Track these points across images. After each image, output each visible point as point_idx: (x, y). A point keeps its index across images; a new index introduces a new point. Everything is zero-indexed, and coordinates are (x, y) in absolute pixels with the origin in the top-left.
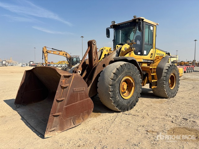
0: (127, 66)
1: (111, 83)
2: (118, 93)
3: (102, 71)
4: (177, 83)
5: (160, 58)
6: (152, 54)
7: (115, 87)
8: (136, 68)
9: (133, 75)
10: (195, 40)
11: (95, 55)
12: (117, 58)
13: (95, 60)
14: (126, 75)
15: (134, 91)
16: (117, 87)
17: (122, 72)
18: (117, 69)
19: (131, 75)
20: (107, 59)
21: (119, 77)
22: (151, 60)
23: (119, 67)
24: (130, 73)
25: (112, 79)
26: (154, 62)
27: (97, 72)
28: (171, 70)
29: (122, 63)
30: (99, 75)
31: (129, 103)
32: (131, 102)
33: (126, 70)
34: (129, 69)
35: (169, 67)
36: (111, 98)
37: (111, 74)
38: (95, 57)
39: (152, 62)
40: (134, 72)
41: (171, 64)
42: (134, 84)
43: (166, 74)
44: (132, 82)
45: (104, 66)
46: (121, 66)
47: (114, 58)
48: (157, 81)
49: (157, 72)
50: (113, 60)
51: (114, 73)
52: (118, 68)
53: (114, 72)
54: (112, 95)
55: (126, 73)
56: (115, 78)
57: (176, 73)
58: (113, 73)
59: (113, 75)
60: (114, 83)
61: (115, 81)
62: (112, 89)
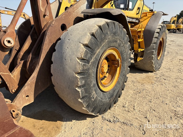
0: (110, 27)
1: (79, 69)
2: (94, 86)
3: (59, 39)
4: (163, 50)
5: (148, 16)
6: (139, 8)
7: (89, 75)
8: (124, 32)
9: (119, 45)
10: (154, 3)
11: (43, 5)
12: (89, 10)
13: (45, 16)
14: (109, 47)
15: (119, 73)
16: (93, 75)
17: (102, 40)
18: (93, 35)
19: (117, 46)
20: (70, 14)
21: (97, 52)
22: (137, 19)
23: (97, 31)
24: (116, 42)
25: (82, 59)
26: (139, 21)
27: (50, 40)
28: (162, 33)
29: (101, 21)
30: (52, 49)
31: (112, 96)
32: (115, 94)
33: (110, 37)
34: (115, 34)
35: (160, 29)
36: (81, 99)
37: (79, 47)
38: (46, 10)
39: (137, 21)
40: (122, 40)
41: (162, 25)
42: (120, 61)
43: (156, 39)
44: (117, 58)
45: (64, 27)
46: (100, 27)
47: (82, 12)
48: (143, 50)
49: (145, 37)
50: (82, 16)
51: (86, 46)
52: (94, 31)
53: (86, 42)
54: (82, 94)
55: (109, 42)
56: (89, 55)
57: (165, 38)
58: (84, 45)
59: (83, 49)
60: (85, 68)
61: (88, 62)
62: (83, 82)
